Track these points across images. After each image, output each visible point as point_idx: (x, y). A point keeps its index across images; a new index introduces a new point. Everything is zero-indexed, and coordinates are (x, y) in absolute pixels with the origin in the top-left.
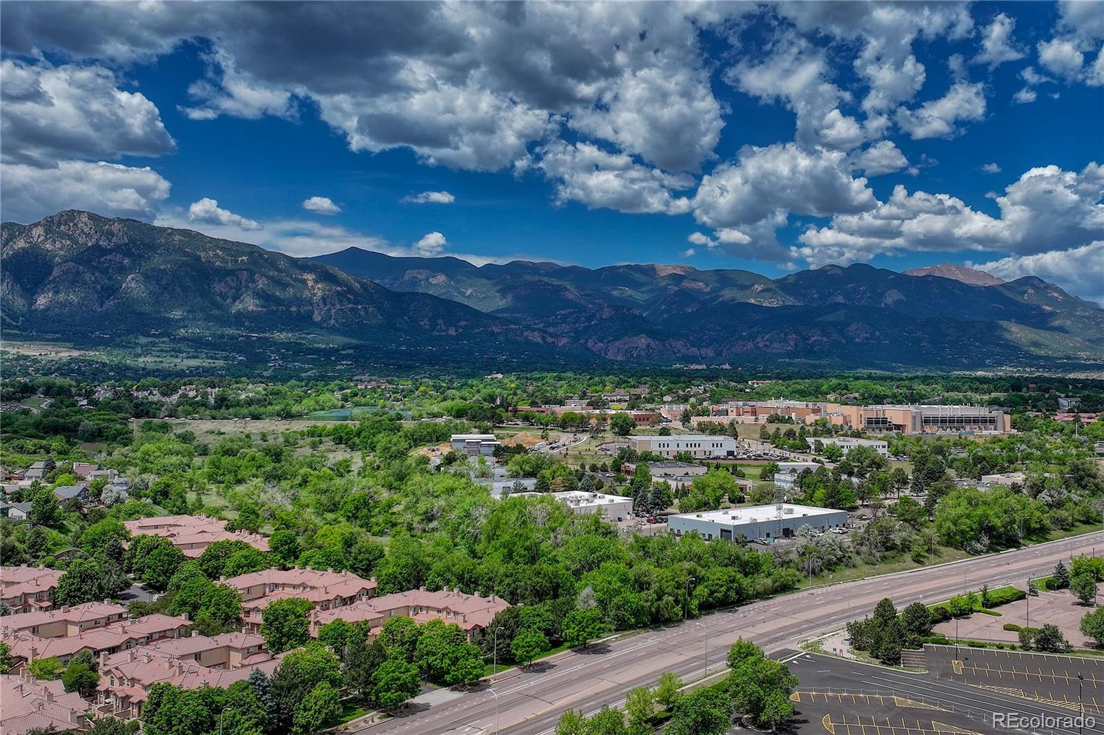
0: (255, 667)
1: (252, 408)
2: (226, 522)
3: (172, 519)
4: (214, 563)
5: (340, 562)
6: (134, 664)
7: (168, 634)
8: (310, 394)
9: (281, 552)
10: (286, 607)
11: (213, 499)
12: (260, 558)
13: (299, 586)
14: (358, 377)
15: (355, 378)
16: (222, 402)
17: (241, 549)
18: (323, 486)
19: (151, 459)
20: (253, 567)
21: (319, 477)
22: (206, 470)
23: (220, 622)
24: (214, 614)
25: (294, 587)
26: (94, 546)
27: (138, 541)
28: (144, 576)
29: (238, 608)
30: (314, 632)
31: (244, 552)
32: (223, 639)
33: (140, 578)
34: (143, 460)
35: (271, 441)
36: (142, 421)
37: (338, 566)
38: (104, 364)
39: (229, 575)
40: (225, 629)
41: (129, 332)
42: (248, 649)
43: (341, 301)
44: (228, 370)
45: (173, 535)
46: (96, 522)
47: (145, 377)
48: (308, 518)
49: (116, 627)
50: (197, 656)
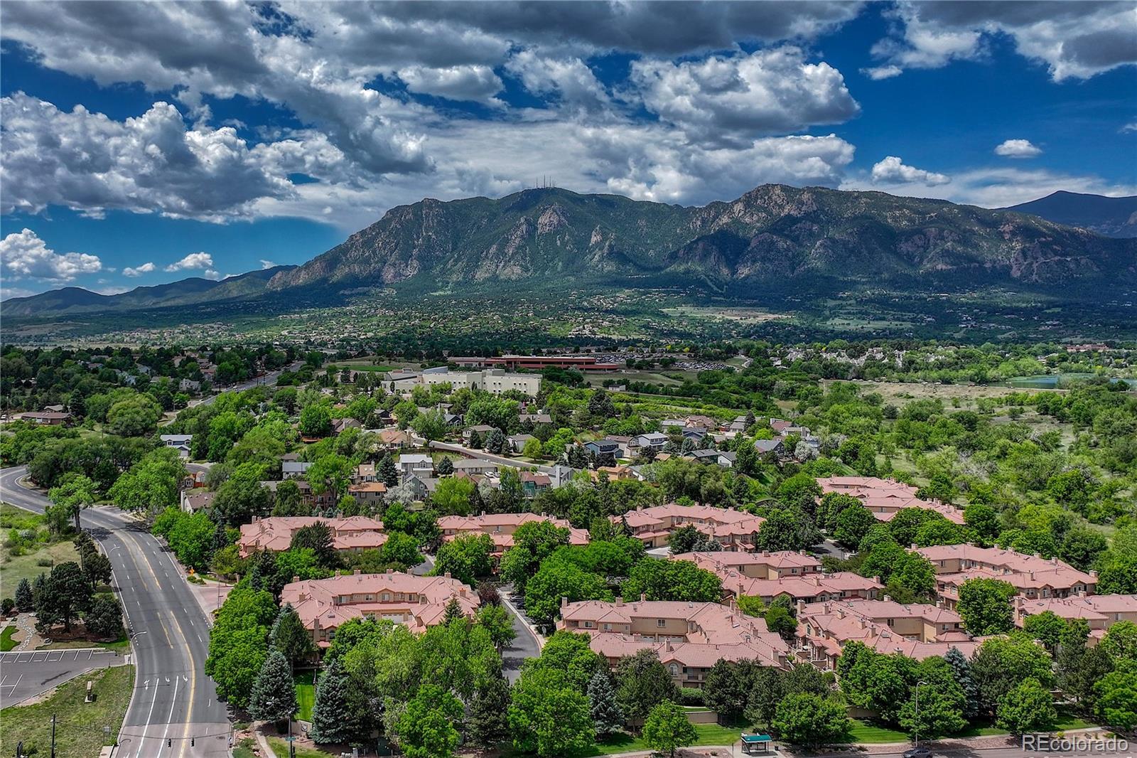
0: (951, 645)
1: (942, 372)
2: (917, 489)
3: (861, 480)
4: (904, 529)
5: (1048, 548)
6: (829, 617)
7: (860, 593)
8: (1009, 358)
9: (978, 528)
10: (985, 588)
11: (902, 464)
12: (953, 530)
13: (1000, 567)
14: (1068, 339)
15: (1064, 340)
16: (910, 365)
17: (933, 518)
18: (1026, 460)
19: (840, 419)
20: (946, 539)
21: (1020, 450)
22: (894, 433)
23: (913, 592)
24: (906, 582)
25: (994, 567)
26: (790, 498)
27: (829, 499)
28: (835, 533)
29: (931, 580)
30: (1019, 621)
31: (937, 523)
32: (917, 610)
33: (832, 535)
34: (832, 419)
35: (964, 408)
36: (831, 382)
37: (1047, 551)
38: (795, 327)
39: (921, 545)
40: (918, 598)
41: (817, 296)
42: (944, 624)
43: (1045, 254)
44: (916, 332)
45: (863, 496)
46: (791, 475)
47: (833, 339)
48: (1008, 493)
49: (811, 578)
50: (890, 622)
